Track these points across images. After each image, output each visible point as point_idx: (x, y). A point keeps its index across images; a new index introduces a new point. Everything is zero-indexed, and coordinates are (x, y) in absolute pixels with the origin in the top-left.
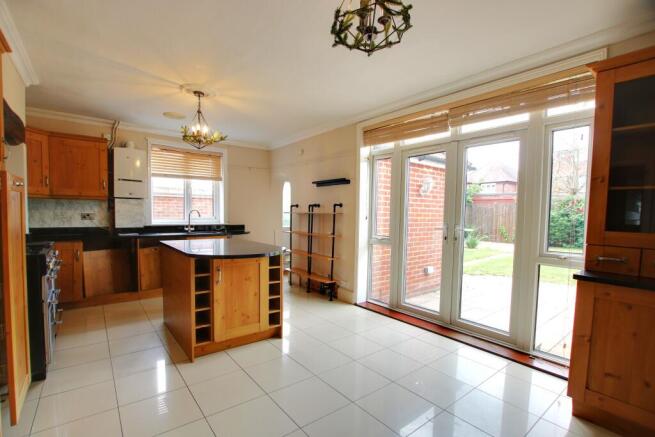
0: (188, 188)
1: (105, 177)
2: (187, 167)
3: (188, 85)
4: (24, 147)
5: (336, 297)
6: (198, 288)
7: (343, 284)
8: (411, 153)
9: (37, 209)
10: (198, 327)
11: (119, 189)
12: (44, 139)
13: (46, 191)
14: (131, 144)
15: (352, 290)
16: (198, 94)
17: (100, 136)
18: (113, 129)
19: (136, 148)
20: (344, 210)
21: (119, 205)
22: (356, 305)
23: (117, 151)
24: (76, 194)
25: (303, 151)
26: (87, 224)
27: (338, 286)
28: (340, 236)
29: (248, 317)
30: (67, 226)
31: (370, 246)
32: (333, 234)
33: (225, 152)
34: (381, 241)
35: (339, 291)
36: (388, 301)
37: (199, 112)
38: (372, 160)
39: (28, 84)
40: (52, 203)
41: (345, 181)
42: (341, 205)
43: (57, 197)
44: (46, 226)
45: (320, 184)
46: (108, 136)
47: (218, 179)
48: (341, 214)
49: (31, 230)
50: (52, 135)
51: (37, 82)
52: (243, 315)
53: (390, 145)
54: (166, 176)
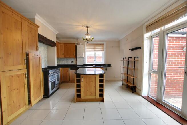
0: (95, 54)
1: (75, 53)
2: (95, 48)
3: (83, 25)
4: (56, 47)
5: (135, 91)
6: (77, 82)
7: (138, 87)
8: (168, 32)
9: (63, 60)
10: (77, 93)
11: (78, 55)
12: (63, 45)
13: (64, 56)
14: (81, 44)
15: (141, 90)
16: (87, 27)
17: (74, 43)
18: (77, 41)
19: (82, 45)
20: (139, 59)
21: (78, 59)
22: (142, 96)
23: (78, 46)
24: (69, 57)
25: (127, 39)
26: (72, 64)
27: (137, 88)
28: (137, 69)
29: (92, 93)
30: (68, 64)
31: (149, 73)
32: (134, 68)
33: (105, 43)
34: (154, 72)
35: (137, 89)
36: (156, 97)
37: (87, 32)
38: (151, 38)
39: (57, 34)
40: (66, 59)
41: (139, 48)
42: (138, 57)
43: (66, 57)
44: (65, 64)
45: (132, 50)
46: (76, 43)
47: (103, 51)
48: (138, 61)
49: (57, 65)
50: (65, 44)
51: (58, 33)
52: (90, 92)
53: (158, 30)
54: (89, 51)
